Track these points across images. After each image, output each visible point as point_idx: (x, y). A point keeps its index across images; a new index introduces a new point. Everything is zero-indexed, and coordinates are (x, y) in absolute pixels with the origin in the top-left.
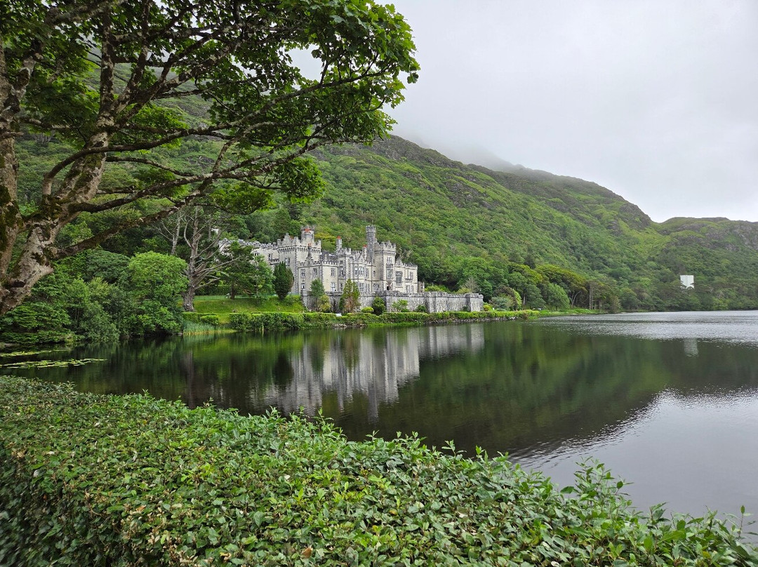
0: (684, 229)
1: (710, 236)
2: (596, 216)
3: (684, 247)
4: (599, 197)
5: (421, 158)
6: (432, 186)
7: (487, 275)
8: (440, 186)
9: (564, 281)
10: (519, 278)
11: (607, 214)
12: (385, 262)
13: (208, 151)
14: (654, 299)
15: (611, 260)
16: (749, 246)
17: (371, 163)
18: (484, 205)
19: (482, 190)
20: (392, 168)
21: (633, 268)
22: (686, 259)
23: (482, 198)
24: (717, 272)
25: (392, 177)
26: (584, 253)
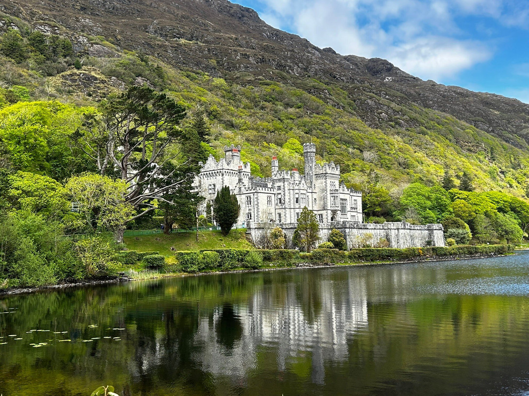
6: (341, 103)
7: (429, 203)
8: (350, 104)
9: (513, 209)
10: (465, 205)
12: (329, 188)
17: (271, 79)
18: (400, 125)
19: (397, 108)
20: (295, 84)
23: (398, 116)
25: (296, 94)
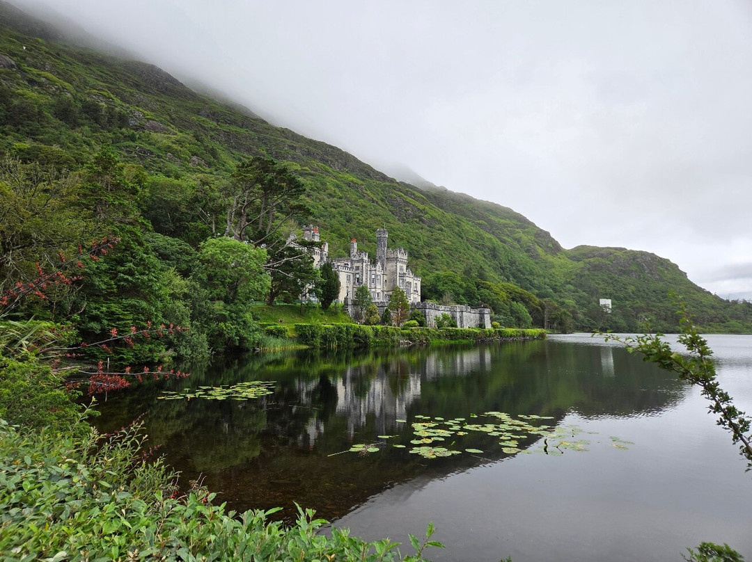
0: (594, 256)
1: (617, 263)
2: (516, 239)
3: (596, 273)
4: (515, 222)
5: (361, 170)
6: (375, 199)
7: (461, 291)
8: (382, 200)
11: (525, 238)
12: (398, 272)
13: (146, 142)
14: (588, 321)
15: (536, 282)
16: (649, 275)
17: (316, 170)
18: (423, 222)
19: (421, 207)
20: (336, 177)
21: (555, 290)
22: (599, 284)
23: (421, 214)
24: (625, 297)
25: (337, 186)
26: (513, 274)
